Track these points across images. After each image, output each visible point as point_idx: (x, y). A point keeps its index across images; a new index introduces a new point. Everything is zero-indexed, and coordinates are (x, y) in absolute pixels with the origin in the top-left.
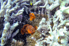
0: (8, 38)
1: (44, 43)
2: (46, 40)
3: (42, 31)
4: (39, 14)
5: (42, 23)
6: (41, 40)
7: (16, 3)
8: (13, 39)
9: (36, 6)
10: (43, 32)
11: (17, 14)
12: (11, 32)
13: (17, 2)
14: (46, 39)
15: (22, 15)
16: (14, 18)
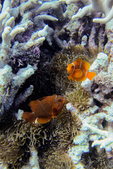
0: (5, 108)
1: (100, 120)
2: (105, 112)
3: (96, 90)
4: (83, 44)
5: (96, 67)
6: (91, 114)
7: (22, 14)
8: (19, 110)
9: (75, 23)
10: (98, 92)
11: (30, 43)
12: (14, 92)
13: (25, 12)
14: (104, 109)
15: (37, 49)
16: (21, 54)
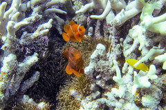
0: (10, 93)
1: (102, 105)
3: (97, 77)
4: (90, 34)
5: (95, 56)
6: (93, 100)
7: (32, 7)
8: (25, 96)
9: (82, 16)
10: (100, 78)
11: (36, 34)
13: (35, 6)
14: (106, 94)
